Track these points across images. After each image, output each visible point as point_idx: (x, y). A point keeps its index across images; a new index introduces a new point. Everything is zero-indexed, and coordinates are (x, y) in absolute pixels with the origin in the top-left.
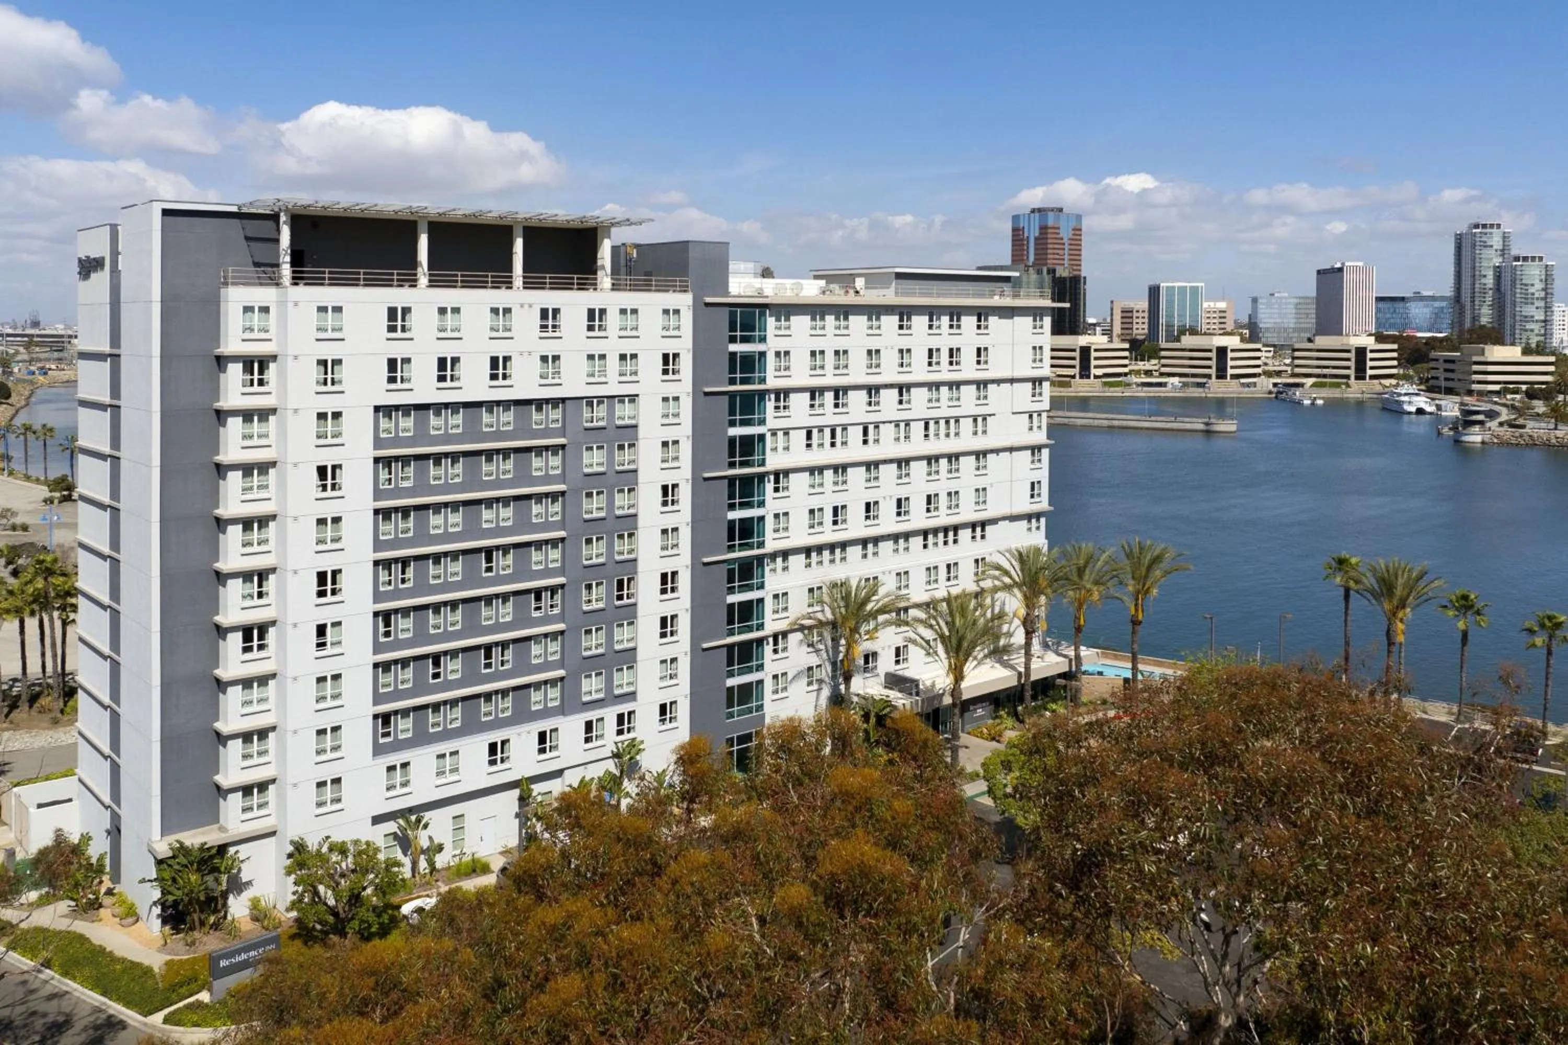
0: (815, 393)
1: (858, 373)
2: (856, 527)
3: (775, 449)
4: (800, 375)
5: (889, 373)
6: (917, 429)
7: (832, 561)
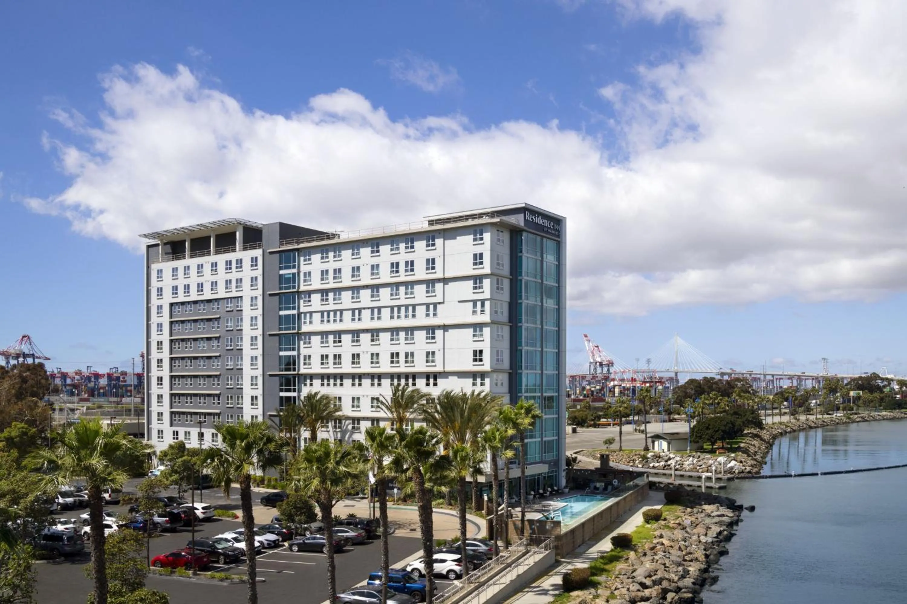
0: (324, 292)
1: (347, 281)
2: (347, 367)
3: (305, 323)
4: (316, 284)
5: (366, 279)
6: (386, 312)
7: (335, 385)
